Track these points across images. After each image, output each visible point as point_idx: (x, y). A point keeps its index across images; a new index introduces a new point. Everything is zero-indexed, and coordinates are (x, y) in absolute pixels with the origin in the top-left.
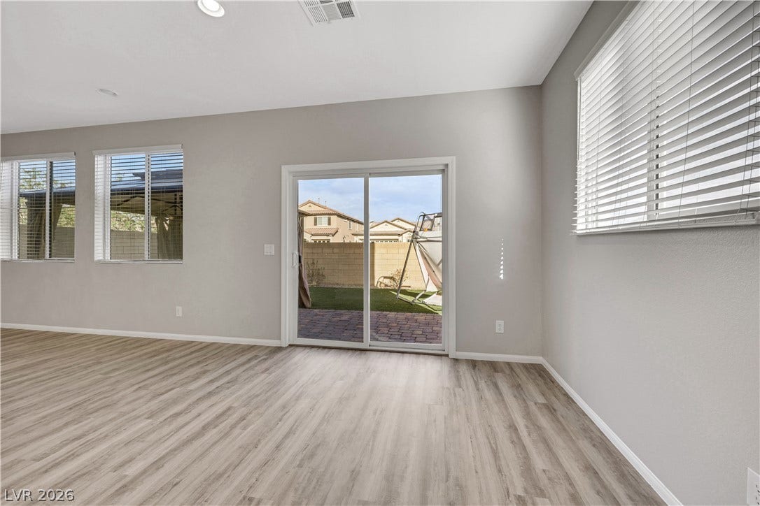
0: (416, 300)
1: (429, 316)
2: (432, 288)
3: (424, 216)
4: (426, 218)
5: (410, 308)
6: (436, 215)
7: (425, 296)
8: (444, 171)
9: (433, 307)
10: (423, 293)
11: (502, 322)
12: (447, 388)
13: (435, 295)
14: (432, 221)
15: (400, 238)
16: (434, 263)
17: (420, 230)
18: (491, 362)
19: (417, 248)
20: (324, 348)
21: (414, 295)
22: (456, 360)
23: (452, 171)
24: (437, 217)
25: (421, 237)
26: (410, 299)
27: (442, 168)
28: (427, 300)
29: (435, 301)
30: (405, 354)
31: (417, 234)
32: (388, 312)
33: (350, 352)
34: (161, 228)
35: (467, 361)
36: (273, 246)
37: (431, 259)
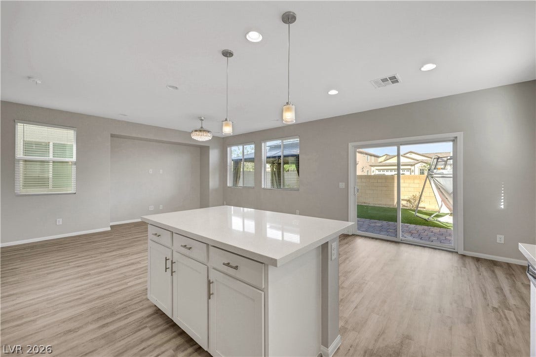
0: (431, 218)
1: (442, 230)
2: (445, 210)
3: (438, 158)
4: (439, 160)
5: (426, 223)
6: (449, 158)
7: (437, 216)
8: (454, 140)
9: (446, 224)
10: (437, 213)
11: (502, 237)
12: (456, 267)
13: (448, 215)
14: (446, 162)
15: (412, 168)
16: (447, 192)
17: (435, 169)
18: (492, 260)
19: (432, 182)
20: (373, 238)
21: (430, 215)
22: (464, 256)
23: (460, 141)
24: (450, 159)
25: (436, 174)
26: (426, 217)
27: (452, 139)
28: (440, 219)
29: (448, 220)
30: (426, 248)
31: (433, 172)
32: (408, 224)
33: (389, 243)
34: (272, 170)
35: (473, 258)
36: (344, 184)
37: (444, 189)
